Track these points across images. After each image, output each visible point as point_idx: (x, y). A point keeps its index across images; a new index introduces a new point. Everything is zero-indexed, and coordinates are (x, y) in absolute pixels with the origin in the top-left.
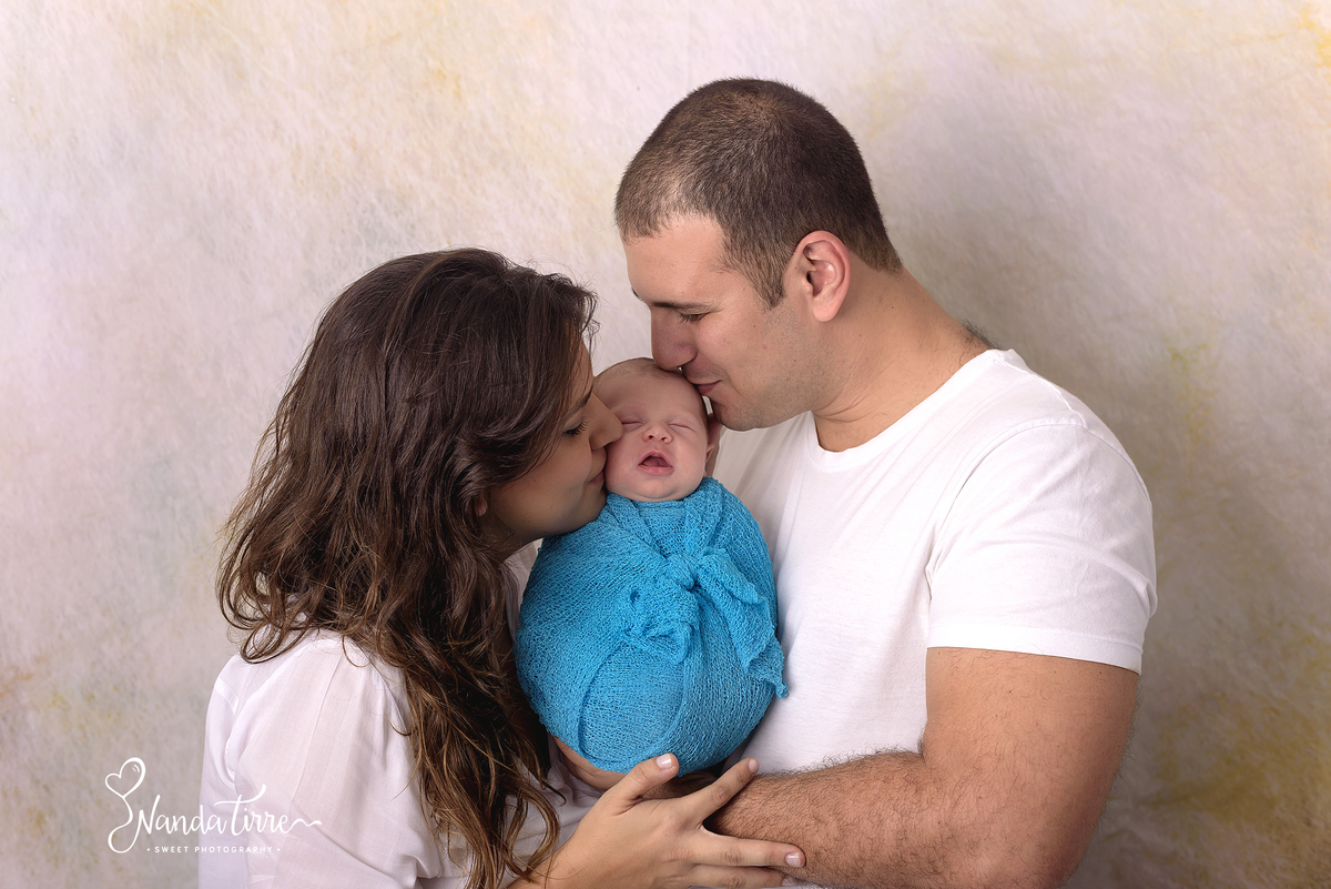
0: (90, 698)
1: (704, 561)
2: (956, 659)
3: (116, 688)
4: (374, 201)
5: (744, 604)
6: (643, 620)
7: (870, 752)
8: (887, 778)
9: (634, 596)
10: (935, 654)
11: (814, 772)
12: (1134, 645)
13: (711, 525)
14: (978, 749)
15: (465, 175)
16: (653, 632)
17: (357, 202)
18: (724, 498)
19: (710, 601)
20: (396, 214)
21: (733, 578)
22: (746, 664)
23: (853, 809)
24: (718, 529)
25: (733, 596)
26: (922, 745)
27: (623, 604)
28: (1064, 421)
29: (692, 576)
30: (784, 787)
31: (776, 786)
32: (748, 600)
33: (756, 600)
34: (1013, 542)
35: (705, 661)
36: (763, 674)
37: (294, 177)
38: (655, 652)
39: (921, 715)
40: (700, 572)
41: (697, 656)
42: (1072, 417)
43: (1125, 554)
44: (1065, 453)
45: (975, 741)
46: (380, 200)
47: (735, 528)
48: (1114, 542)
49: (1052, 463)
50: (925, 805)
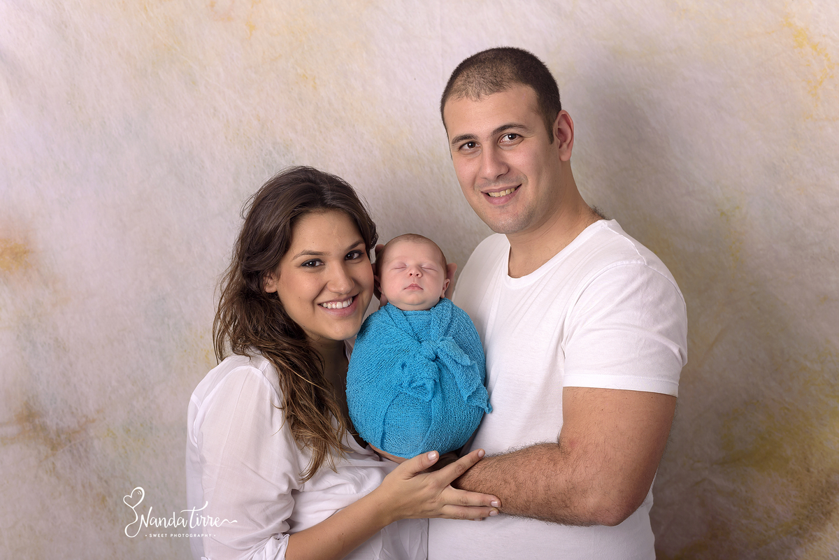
0: (128, 431)
1: (440, 344)
2: (575, 393)
3: (142, 425)
4: (271, 149)
5: (463, 366)
6: (408, 379)
7: (533, 443)
8: (540, 458)
9: (403, 366)
10: (566, 389)
11: (505, 455)
12: (673, 381)
13: (445, 324)
14: (586, 441)
15: (321, 132)
16: (414, 385)
17: (262, 150)
18: (453, 310)
19: (444, 365)
20: (284, 156)
21: (457, 353)
22: (465, 399)
23: (522, 475)
24: (449, 327)
25: (457, 363)
26: (559, 440)
27: (398, 371)
28: (634, 262)
29: (434, 353)
30: (489, 464)
31: (486, 463)
32: (464, 364)
33: (469, 364)
34: (602, 329)
35: (444, 398)
36: (475, 403)
37: (226, 138)
38: (416, 396)
39: (559, 422)
40: (438, 350)
41: (439, 397)
42: (638, 259)
43: (667, 333)
44: (633, 279)
45: (584, 437)
46: (274, 148)
47: (458, 326)
48: (660, 327)
49: (626, 285)
50: (558, 472)
